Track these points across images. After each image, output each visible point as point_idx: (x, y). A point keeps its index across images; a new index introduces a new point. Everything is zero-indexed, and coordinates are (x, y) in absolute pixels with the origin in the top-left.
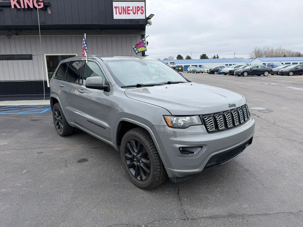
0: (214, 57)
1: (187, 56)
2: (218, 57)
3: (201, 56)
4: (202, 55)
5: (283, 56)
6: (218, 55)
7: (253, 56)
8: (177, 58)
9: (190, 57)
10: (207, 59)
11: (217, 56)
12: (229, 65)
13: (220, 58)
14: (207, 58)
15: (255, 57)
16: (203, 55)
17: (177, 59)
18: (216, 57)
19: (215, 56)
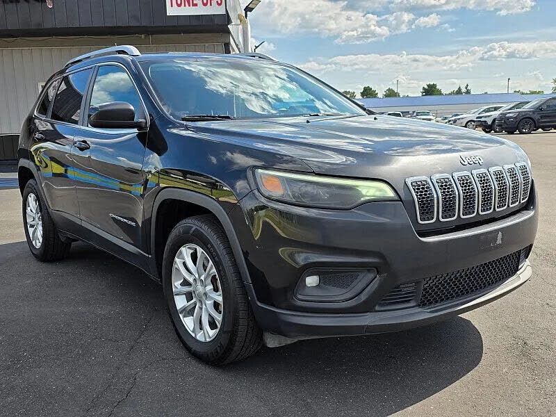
0: (459, 92)
1: (389, 90)
2: (468, 92)
3: (424, 88)
4: (426, 87)
6: (467, 86)
8: (363, 94)
10: (440, 96)
11: (466, 88)
13: (472, 93)
14: (440, 93)
16: (428, 86)
17: (361, 98)
18: (464, 90)
19: (460, 89)
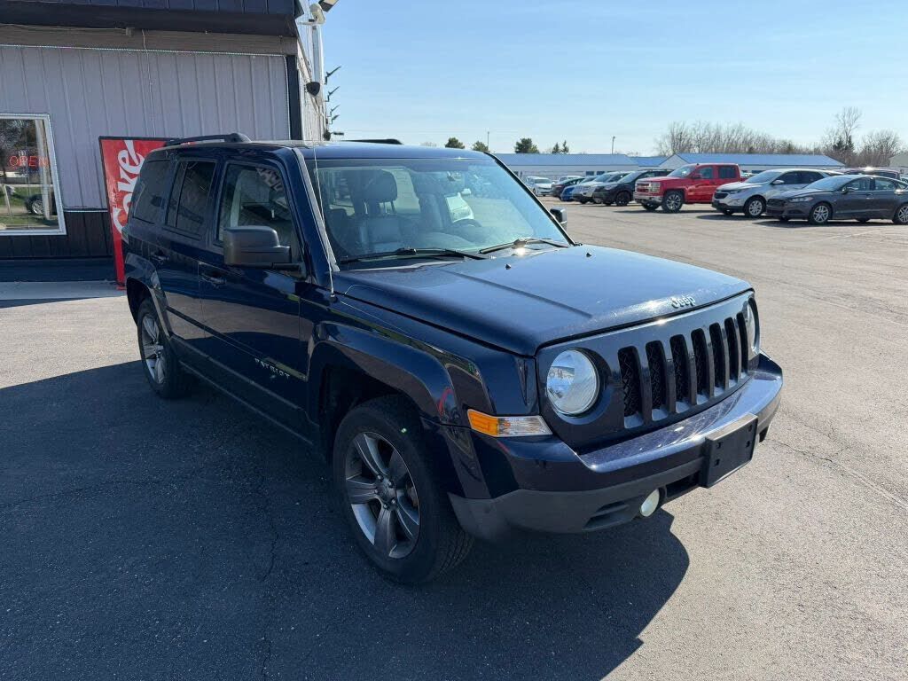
0: (556, 150)
1: (478, 143)
2: (566, 150)
3: (518, 144)
4: (520, 142)
5: (747, 150)
6: (565, 142)
7: (664, 149)
9: (486, 145)
10: (536, 155)
11: (564, 145)
12: (595, 173)
13: (570, 151)
14: (535, 151)
15: (671, 153)
16: (523, 141)
18: (561, 147)
19: (557, 146)
